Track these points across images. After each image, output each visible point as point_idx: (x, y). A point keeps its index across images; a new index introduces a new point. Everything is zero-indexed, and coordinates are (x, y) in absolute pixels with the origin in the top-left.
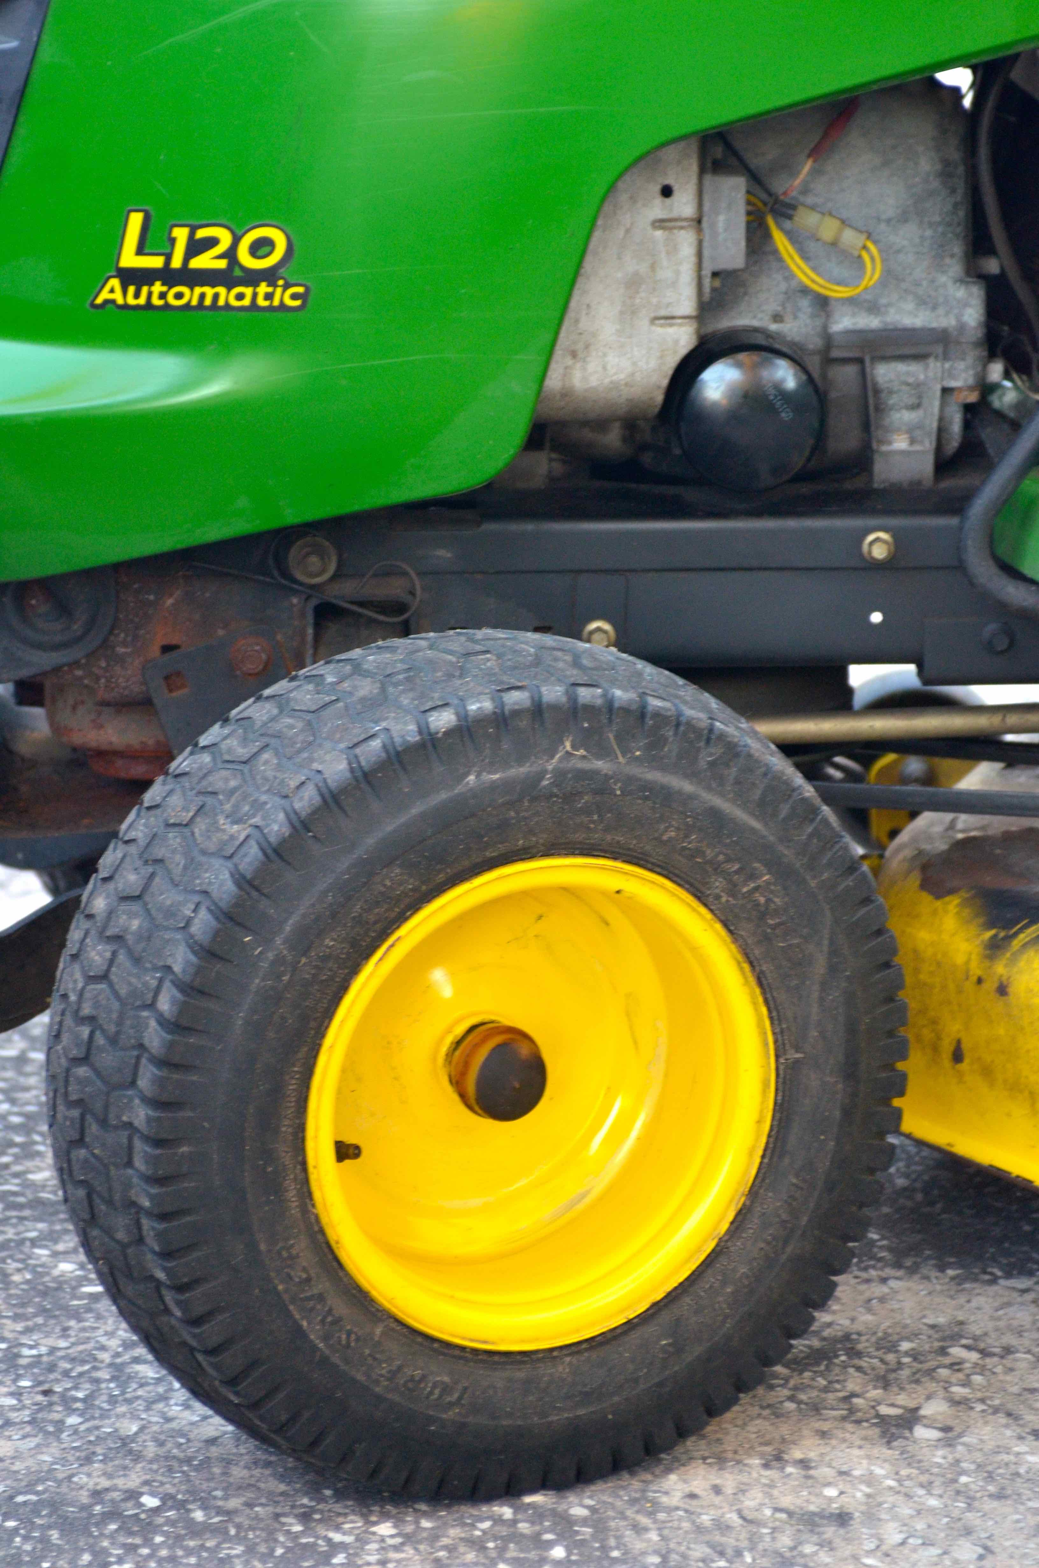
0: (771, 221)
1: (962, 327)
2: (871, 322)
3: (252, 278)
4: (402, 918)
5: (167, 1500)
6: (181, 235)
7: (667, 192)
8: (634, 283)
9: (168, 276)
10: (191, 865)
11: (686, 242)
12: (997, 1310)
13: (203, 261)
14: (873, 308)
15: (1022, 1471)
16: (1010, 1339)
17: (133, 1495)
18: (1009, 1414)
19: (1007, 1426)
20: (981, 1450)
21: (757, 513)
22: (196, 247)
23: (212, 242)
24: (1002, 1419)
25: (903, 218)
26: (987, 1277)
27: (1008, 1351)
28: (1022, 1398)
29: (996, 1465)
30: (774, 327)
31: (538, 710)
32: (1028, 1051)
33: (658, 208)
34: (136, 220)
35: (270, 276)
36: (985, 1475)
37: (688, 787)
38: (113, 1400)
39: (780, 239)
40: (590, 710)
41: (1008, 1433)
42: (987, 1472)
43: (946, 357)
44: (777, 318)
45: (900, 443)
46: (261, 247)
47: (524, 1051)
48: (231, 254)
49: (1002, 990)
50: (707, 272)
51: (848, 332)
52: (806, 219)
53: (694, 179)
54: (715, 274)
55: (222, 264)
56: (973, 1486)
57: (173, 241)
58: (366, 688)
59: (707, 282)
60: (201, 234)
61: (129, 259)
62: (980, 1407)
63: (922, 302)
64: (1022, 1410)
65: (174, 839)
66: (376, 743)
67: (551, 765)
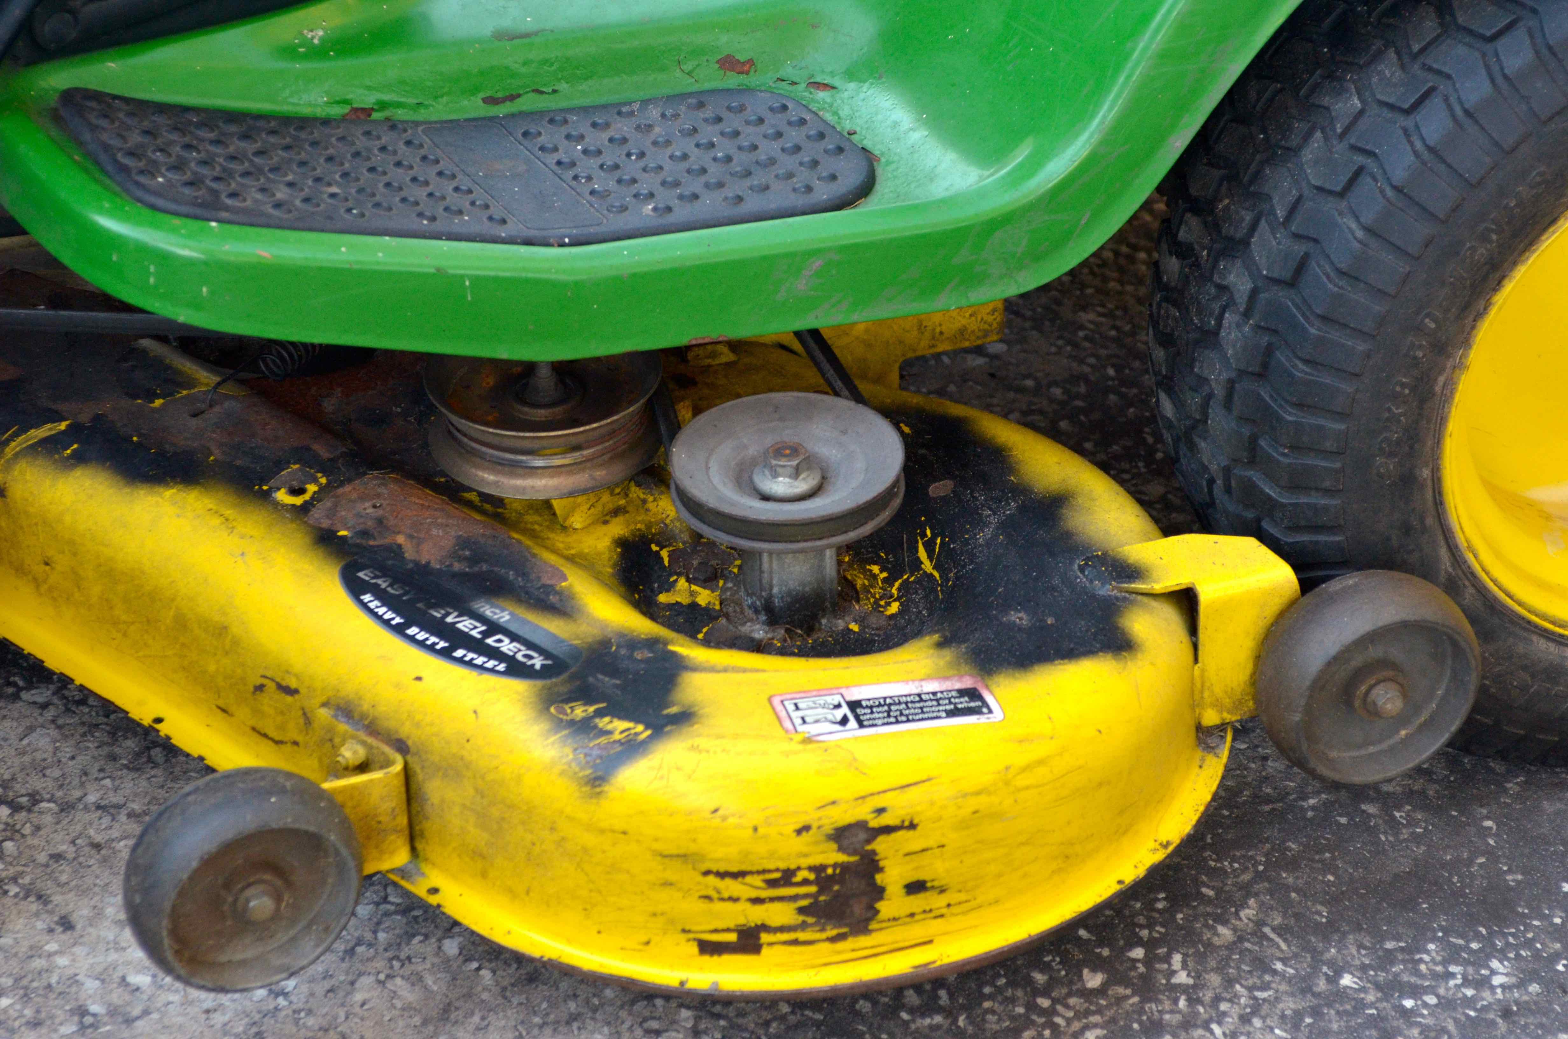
12: (21, 740)
15: (54, 980)
16: (36, 783)
18: (39, 897)
19: (37, 915)
20: (16, 955)
24: (34, 906)
26: (11, 690)
27: (35, 798)
28: (49, 870)
29: (30, 977)
32: (28, 546)
36: (22, 992)
41: (40, 925)
42: (22, 988)
56: (13, 1013)
62: (13, 890)
64: (49, 887)
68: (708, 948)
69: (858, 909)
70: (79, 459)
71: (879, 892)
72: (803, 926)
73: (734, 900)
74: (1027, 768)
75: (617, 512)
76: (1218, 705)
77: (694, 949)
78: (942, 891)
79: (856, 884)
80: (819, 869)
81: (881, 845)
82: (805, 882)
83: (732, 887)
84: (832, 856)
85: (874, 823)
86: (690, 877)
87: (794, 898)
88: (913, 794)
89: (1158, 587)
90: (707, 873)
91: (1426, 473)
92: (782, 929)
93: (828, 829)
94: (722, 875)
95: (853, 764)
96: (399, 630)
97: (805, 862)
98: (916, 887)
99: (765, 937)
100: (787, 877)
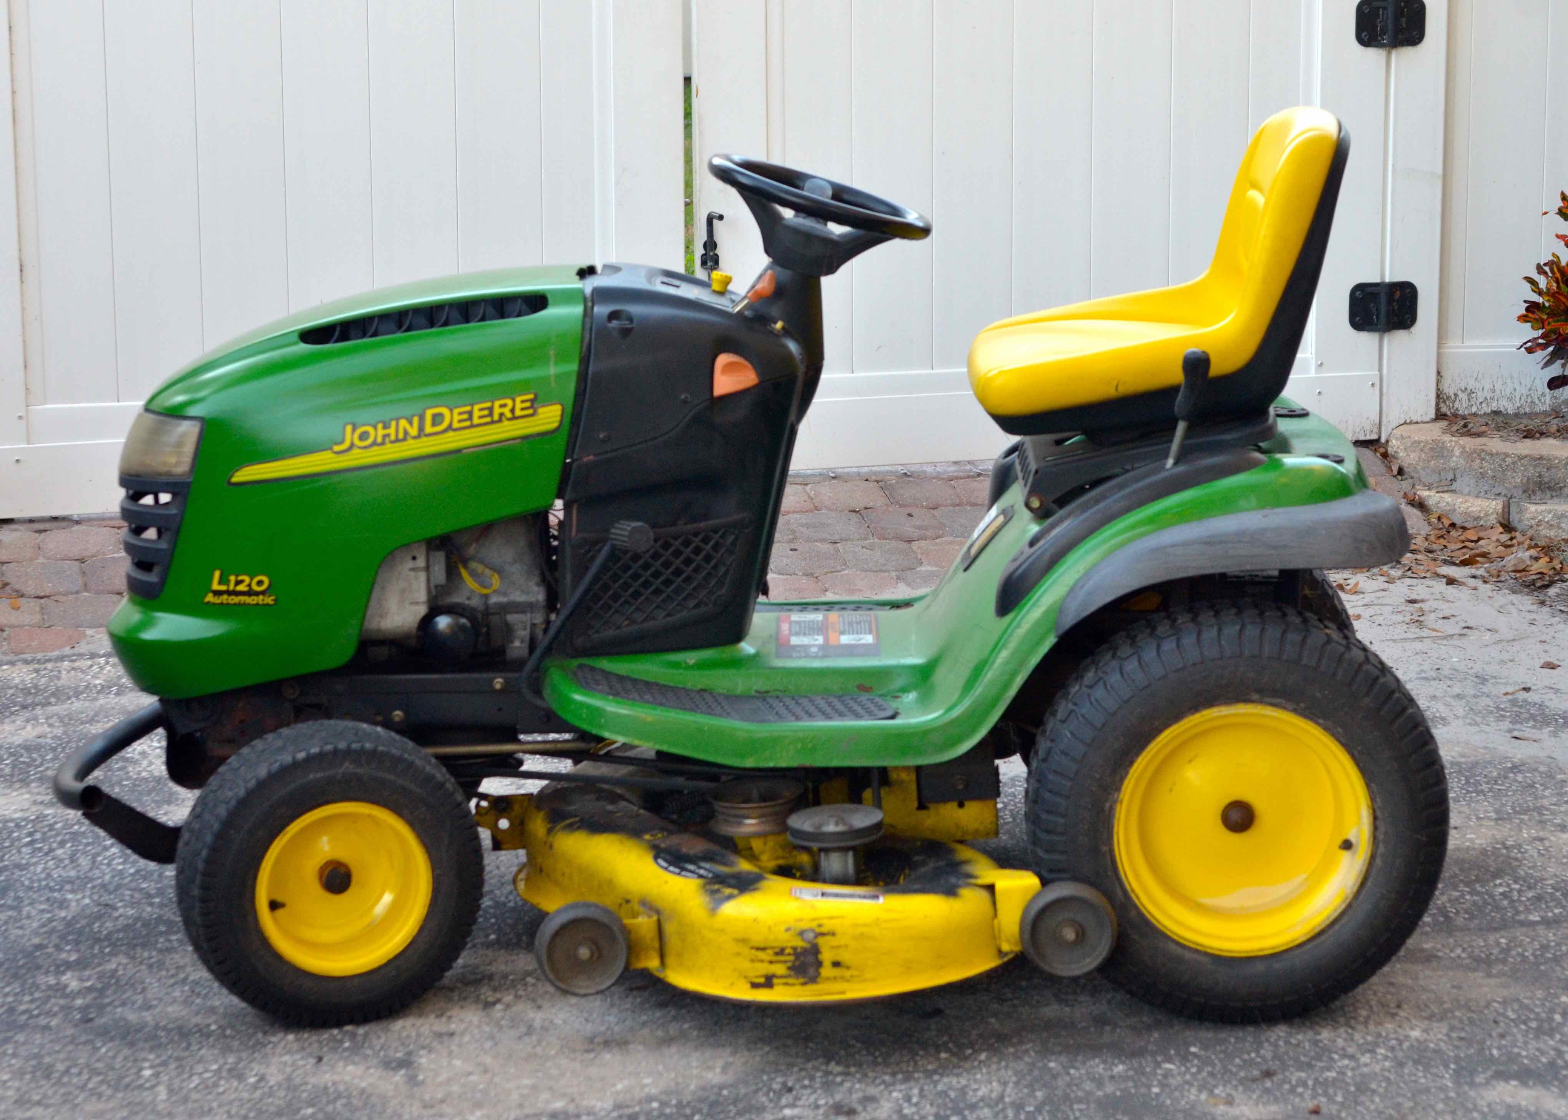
0: (460, 566)
1: (538, 601)
2: (503, 599)
3: (257, 594)
4: (288, 824)
5: (220, 1027)
6: (233, 578)
7: (414, 558)
8: (403, 591)
9: (229, 593)
10: (215, 806)
11: (422, 576)
13: (241, 588)
14: (505, 594)
17: (208, 1025)
21: (461, 671)
22: (238, 583)
23: (242, 581)
25: (515, 561)
30: (467, 602)
31: (336, 752)
33: (411, 564)
34: (217, 574)
35: (263, 593)
37: (392, 777)
38: (215, 994)
39: (464, 573)
40: (355, 751)
43: (532, 612)
44: (469, 599)
45: (517, 643)
46: (260, 583)
47: (343, 870)
48: (249, 585)
49: (551, 846)
50: (432, 585)
51: (496, 604)
52: (474, 565)
53: (424, 553)
54: (436, 587)
55: (246, 589)
57: (229, 581)
58: (280, 743)
59: (433, 590)
60: (240, 578)
61: (216, 586)
63: (523, 592)
65: (212, 796)
66: (277, 764)
67: (341, 771)
68: (755, 986)
69: (811, 971)
70: (579, 828)
71: (820, 964)
72: (789, 976)
73: (762, 961)
74: (886, 921)
75: (783, 858)
76: (1008, 941)
77: (749, 986)
78: (848, 968)
79: (810, 959)
80: (794, 949)
81: (821, 941)
82: (789, 954)
83: (761, 955)
84: (800, 943)
85: (818, 930)
86: (746, 951)
87: (786, 962)
88: (834, 922)
89: (980, 881)
90: (752, 948)
91: (1105, 849)
92: (782, 977)
93: (798, 930)
94: (758, 949)
95: (813, 907)
96: (666, 869)
97: (790, 944)
98: (836, 964)
99: (775, 981)
100: (781, 952)
